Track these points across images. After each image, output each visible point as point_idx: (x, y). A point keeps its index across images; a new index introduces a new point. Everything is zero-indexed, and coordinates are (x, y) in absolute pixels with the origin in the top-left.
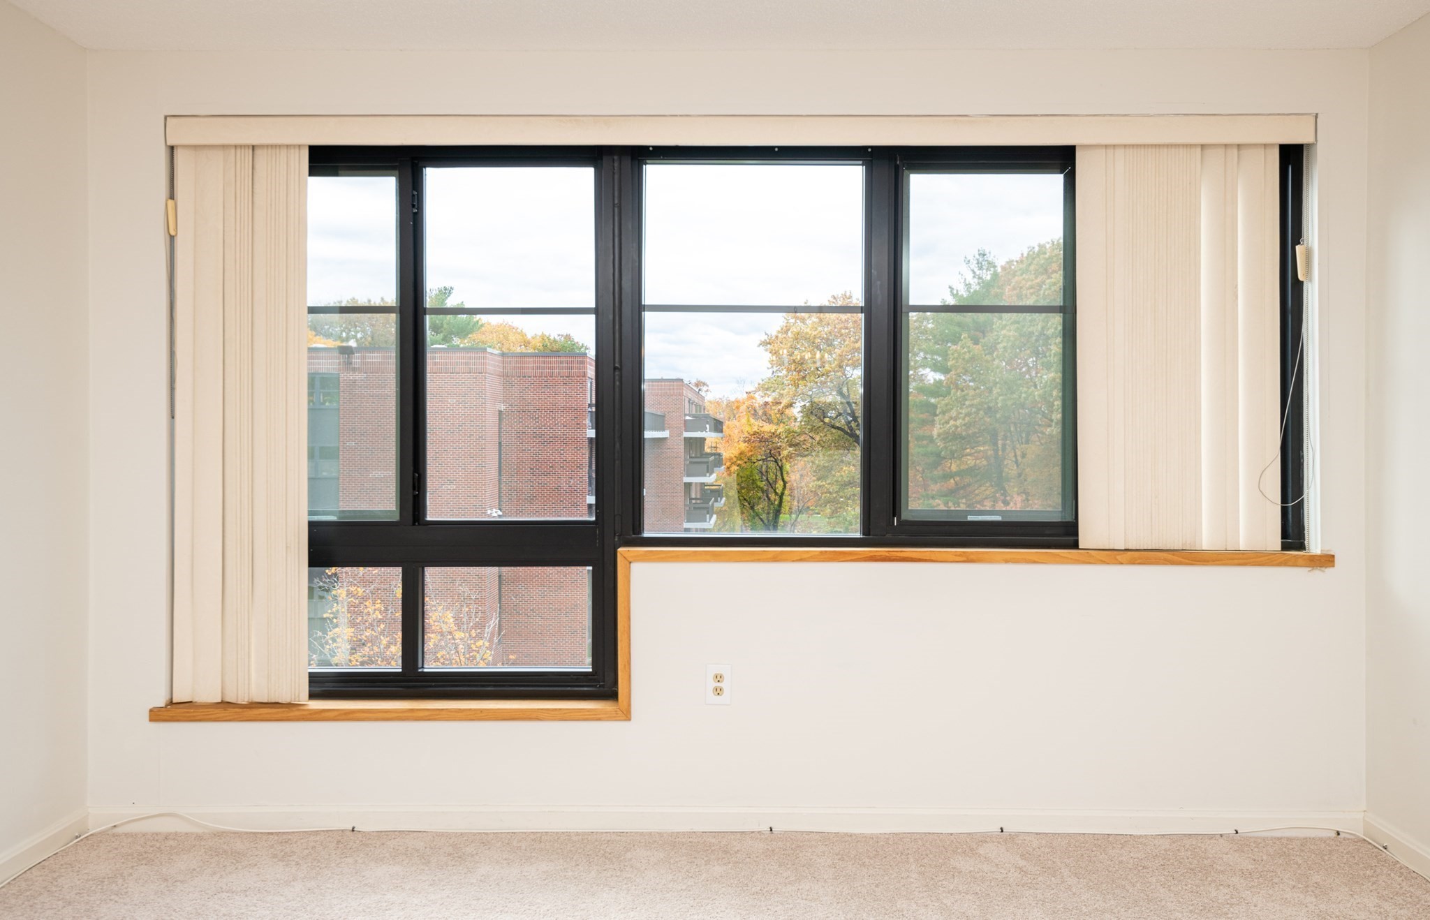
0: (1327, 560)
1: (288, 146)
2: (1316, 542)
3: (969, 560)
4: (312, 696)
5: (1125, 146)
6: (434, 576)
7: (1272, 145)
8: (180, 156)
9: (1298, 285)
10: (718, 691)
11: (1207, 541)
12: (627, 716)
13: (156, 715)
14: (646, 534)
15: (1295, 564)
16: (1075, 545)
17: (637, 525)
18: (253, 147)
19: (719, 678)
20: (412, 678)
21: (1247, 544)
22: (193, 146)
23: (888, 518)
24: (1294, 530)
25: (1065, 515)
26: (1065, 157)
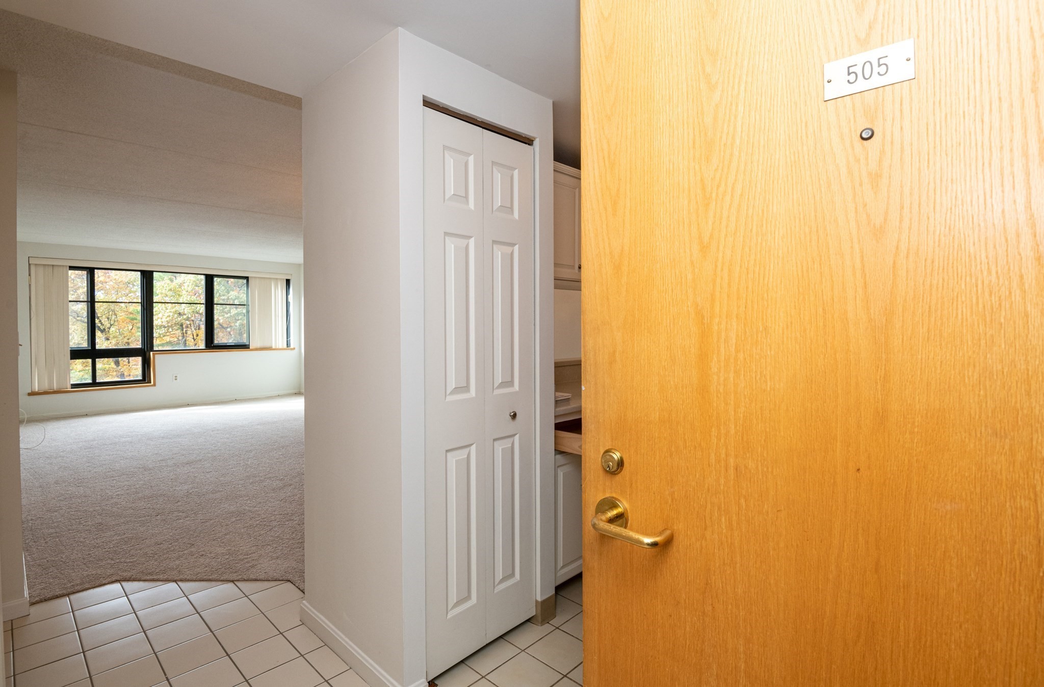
0: (294, 349)
1: (63, 266)
2: (292, 346)
3: (227, 352)
4: (72, 388)
5: (258, 277)
6: (97, 360)
7: (283, 279)
8: (33, 268)
10: (176, 379)
11: (274, 347)
12: (154, 385)
13: (29, 394)
15: (289, 349)
16: (249, 348)
17: (153, 348)
18: (53, 265)
19: (176, 377)
20: (94, 383)
21: (280, 347)
22: (36, 265)
23: (210, 344)
24: (288, 345)
25: (248, 343)
26: (247, 278)
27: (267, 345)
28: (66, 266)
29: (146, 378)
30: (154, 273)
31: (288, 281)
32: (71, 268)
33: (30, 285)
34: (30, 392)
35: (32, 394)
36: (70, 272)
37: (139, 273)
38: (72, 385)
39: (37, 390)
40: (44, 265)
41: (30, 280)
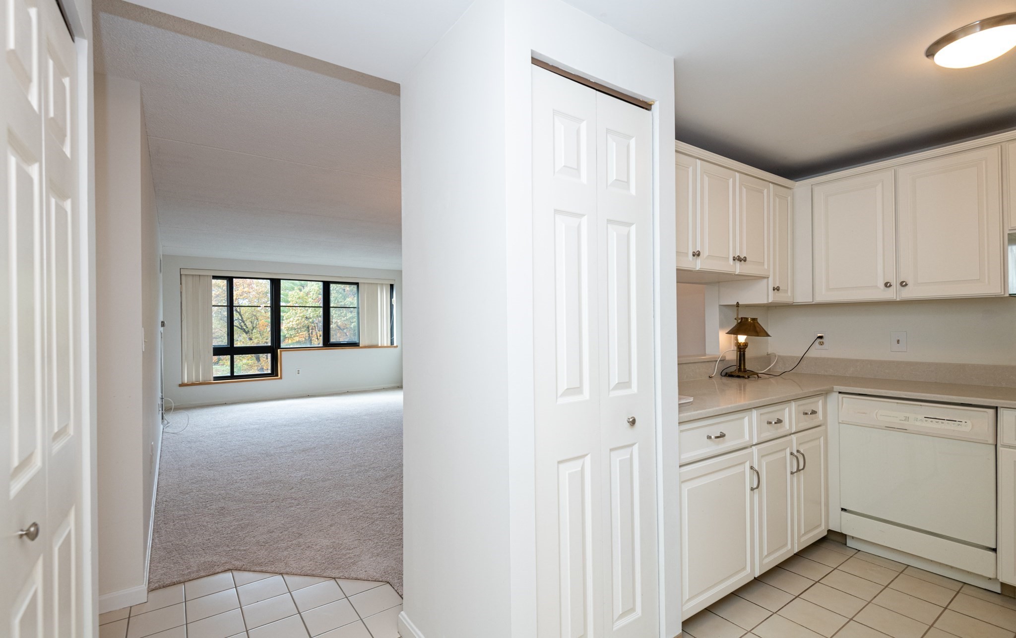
0: (397, 346)
1: (208, 276)
2: (395, 345)
3: (343, 349)
4: (214, 380)
5: (367, 283)
6: (235, 356)
7: (388, 284)
8: (183, 278)
9: (393, 305)
10: (298, 373)
11: (380, 345)
12: (281, 378)
13: (180, 385)
14: (281, 347)
15: (392, 347)
16: (359, 346)
17: (280, 346)
18: (200, 275)
19: (298, 371)
20: (232, 377)
21: (385, 345)
22: (186, 275)
23: (327, 343)
24: (392, 343)
25: (358, 342)
26: (357, 284)
27: (374, 343)
28: (210, 276)
29: (274, 372)
30: (281, 281)
31: (392, 286)
32: (215, 277)
33: (181, 292)
34: (181, 383)
35: (182, 385)
36: (214, 281)
37: (269, 281)
38: (215, 378)
39: (186, 382)
40: (193, 275)
41: (181, 288)
